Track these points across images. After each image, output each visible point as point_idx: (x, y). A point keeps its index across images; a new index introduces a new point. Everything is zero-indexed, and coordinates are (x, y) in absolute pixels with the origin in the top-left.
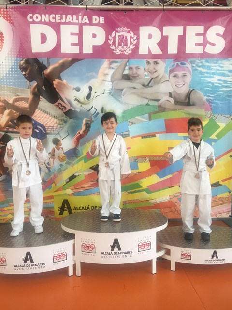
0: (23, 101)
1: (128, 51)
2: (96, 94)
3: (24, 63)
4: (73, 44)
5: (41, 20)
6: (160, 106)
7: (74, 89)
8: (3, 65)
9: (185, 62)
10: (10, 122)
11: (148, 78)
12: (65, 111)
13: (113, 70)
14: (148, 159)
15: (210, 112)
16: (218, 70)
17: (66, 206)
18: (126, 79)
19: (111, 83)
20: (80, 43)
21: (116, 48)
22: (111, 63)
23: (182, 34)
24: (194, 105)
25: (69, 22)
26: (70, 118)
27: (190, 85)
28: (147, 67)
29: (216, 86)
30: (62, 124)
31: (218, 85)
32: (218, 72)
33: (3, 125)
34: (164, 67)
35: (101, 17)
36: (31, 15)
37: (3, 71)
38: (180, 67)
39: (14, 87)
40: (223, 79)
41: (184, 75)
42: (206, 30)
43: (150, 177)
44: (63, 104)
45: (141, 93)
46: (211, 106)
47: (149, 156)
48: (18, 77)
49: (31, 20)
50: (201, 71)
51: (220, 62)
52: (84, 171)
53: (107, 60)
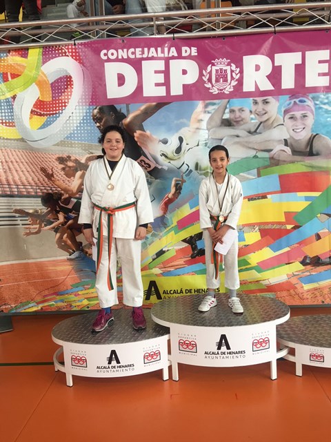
1: (228, 89)
2: (188, 147)
3: (98, 112)
4: (157, 85)
5: (118, 56)
6: (272, 158)
7: (160, 141)
8: (73, 116)
9: (305, 99)
11: (256, 122)
12: (149, 169)
13: (210, 115)
14: (257, 228)
17: (153, 289)
18: (226, 126)
19: (207, 131)
20: (167, 83)
21: (213, 86)
22: (206, 106)
23: (300, 62)
24: (318, 154)
25: (153, 56)
26: (156, 179)
27: (312, 129)
28: (253, 108)
33: (75, 190)
34: (277, 107)
35: (192, 48)
36: (105, 51)
37: (73, 123)
38: (299, 105)
39: (87, 142)
41: (305, 116)
43: (260, 251)
44: (147, 161)
45: (246, 142)
47: (259, 224)
48: (91, 130)
49: (105, 58)
50: (326, 109)
52: (175, 245)
53: (201, 102)
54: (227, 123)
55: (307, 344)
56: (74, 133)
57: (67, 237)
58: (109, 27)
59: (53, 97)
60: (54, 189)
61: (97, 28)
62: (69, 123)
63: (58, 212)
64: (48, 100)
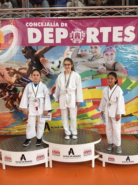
0: (24, 70)
1: (80, 42)
2: (63, 65)
3: (24, 49)
4: (50, 38)
5: (33, 25)
6: (98, 71)
7: (51, 62)
8: (13, 50)
9: (112, 47)
10: (17, 81)
12: (46, 74)
13: (72, 52)
14: (92, 101)
15: (127, 75)
16: (131, 51)
17: (47, 126)
18: (79, 57)
20: (54, 38)
21: (74, 40)
22: (71, 48)
23: (111, 31)
24: (117, 70)
25: (48, 26)
26: (49, 78)
27: (115, 59)
28: (91, 50)
29: (130, 60)
30: (45, 82)
31: (131, 59)
32: (131, 52)
33: (13, 82)
34: (100, 50)
35: (65, 23)
36: (28, 23)
37: (13, 53)
38: (109, 49)
39: (19, 62)
40: (134, 56)
41: (112, 54)
42: (124, 29)
43: (93, 111)
44: (45, 71)
45: (88, 64)
46: (127, 71)
47: (92, 99)
49: (28, 26)
50: (121, 52)
51: (132, 46)
52: (57, 107)
53: (69, 46)
54: (80, 56)
55: (107, 153)
56: (14, 58)
57: (10, 103)
58: (30, 13)
59: (5, 42)
60: (4, 82)
61: (25, 13)
62: (12, 53)
63: (6, 92)
64: (3, 43)
